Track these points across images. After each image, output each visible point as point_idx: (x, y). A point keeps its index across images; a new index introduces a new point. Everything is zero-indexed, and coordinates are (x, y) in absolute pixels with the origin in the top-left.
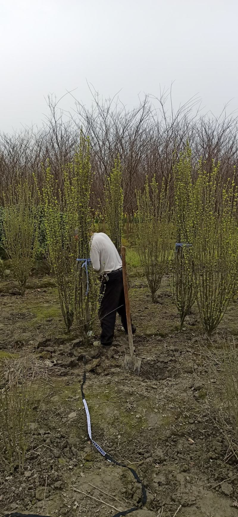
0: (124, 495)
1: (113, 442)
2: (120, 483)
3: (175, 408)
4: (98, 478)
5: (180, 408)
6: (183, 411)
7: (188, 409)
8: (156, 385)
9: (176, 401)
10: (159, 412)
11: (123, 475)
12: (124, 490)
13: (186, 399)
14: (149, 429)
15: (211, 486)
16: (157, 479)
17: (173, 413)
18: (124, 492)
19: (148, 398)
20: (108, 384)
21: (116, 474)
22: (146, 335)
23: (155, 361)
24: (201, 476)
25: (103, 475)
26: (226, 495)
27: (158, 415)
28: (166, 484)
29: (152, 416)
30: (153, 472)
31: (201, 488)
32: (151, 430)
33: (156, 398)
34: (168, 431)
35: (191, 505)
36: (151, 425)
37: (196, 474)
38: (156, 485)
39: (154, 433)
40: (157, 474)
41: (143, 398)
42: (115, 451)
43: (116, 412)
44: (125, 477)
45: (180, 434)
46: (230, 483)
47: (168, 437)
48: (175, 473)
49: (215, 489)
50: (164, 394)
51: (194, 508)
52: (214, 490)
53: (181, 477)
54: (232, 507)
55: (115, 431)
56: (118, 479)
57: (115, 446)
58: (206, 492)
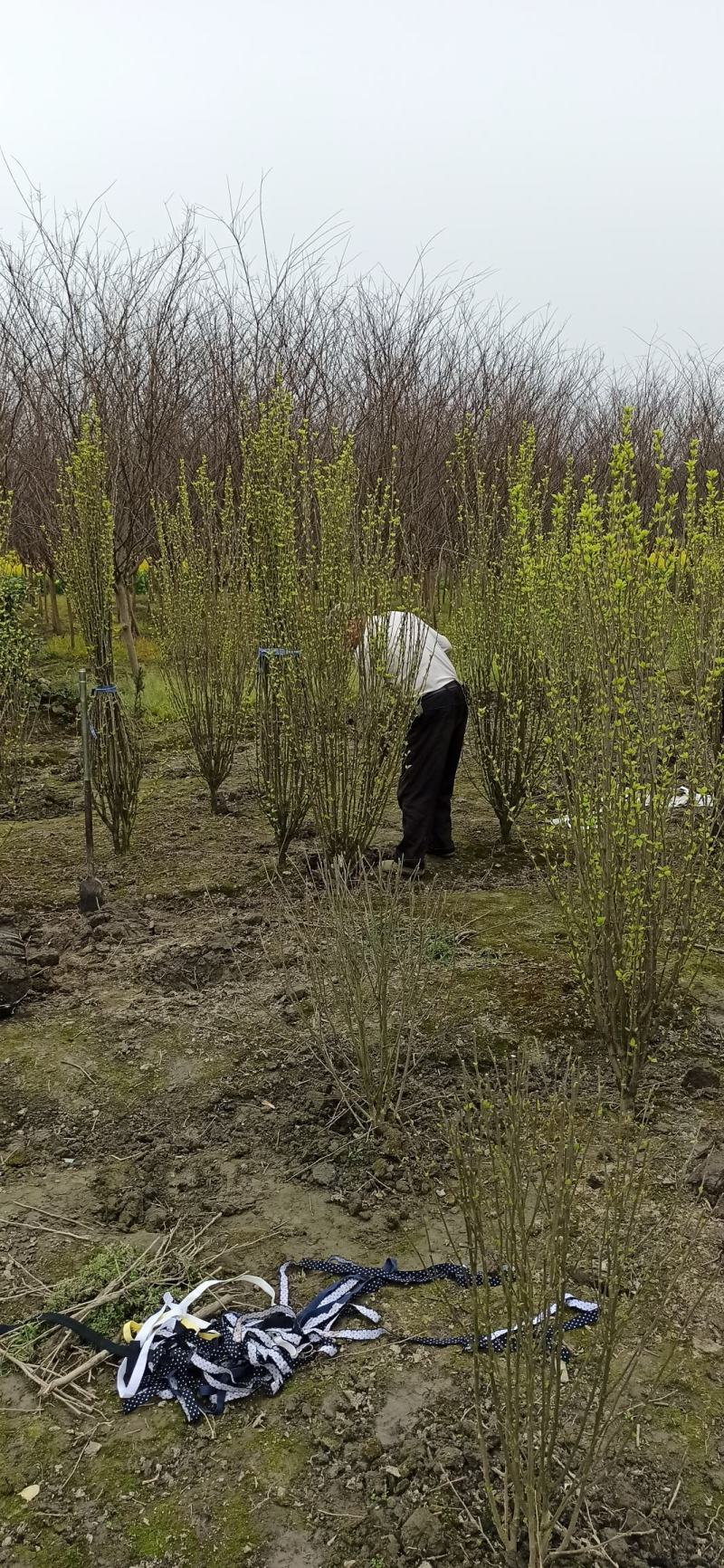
0: (99, 1216)
1: (80, 1124)
2: (89, 1196)
3: (237, 1041)
4: (38, 1193)
5: (247, 1041)
6: (253, 1047)
7: (268, 1043)
8: (196, 999)
9: (241, 1029)
10: (197, 1054)
11: (98, 1180)
12: (99, 1207)
13: (266, 1021)
14: (170, 1089)
15: (291, 1174)
16: (174, 1179)
17: (231, 1053)
18: (99, 1211)
19: (173, 1027)
20: (74, 1007)
21: (82, 1181)
22: (186, 893)
23: (199, 948)
24: (274, 1159)
25: (49, 1186)
26: (321, 1185)
27: (195, 1061)
28: (198, 1187)
29: (179, 1064)
30: (168, 1168)
31: (270, 1181)
32: (173, 1091)
33: (192, 1026)
34: (214, 1090)
35: (244, 1210)
36: (173, 1083)
37: (264, 1157)
38: (175, 1191)
39: (180, 1097)
40: (177, 1171)
41: (161, 1030)
42: (85, 1143)
43: (89, 1063)
44: (103, 1184)
45: (242, 1094)
46: (332, 1163)
47: (214, 1103)
48: (217, 1163)
49: (299, 1177)
50: (212, 1016)
51: (250, 1214)
52: (296, 1181)
53: (229, 1169)
54: (330, 1202)
55: (86, 1101)
56: (85, 1188)
57: (84, 1131)
58: (279, 1186)
